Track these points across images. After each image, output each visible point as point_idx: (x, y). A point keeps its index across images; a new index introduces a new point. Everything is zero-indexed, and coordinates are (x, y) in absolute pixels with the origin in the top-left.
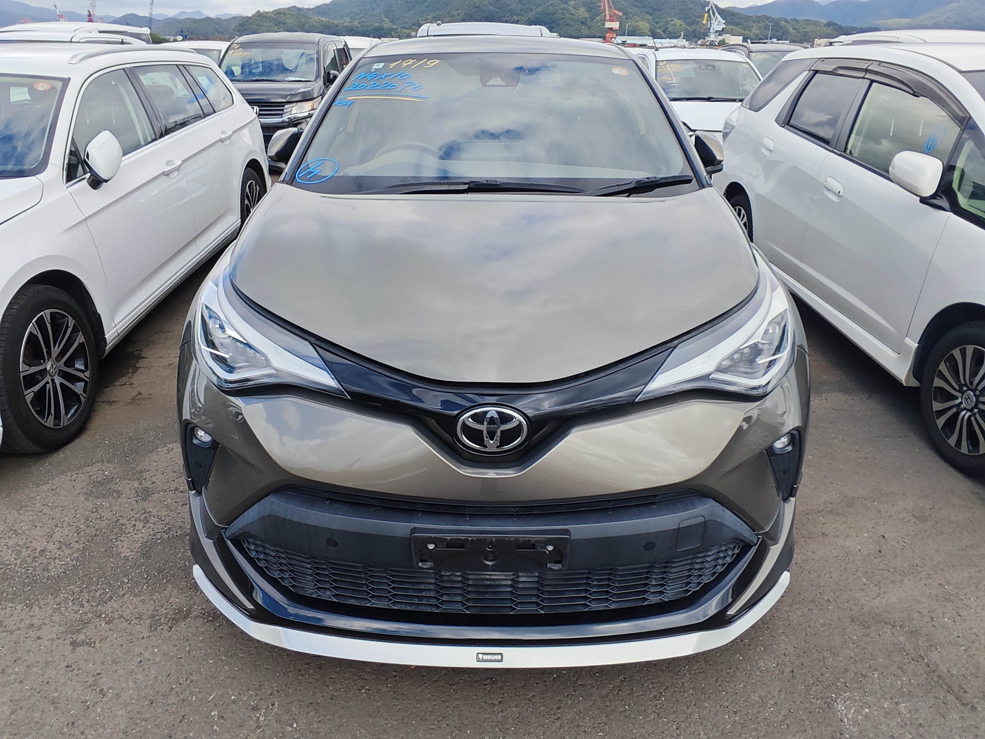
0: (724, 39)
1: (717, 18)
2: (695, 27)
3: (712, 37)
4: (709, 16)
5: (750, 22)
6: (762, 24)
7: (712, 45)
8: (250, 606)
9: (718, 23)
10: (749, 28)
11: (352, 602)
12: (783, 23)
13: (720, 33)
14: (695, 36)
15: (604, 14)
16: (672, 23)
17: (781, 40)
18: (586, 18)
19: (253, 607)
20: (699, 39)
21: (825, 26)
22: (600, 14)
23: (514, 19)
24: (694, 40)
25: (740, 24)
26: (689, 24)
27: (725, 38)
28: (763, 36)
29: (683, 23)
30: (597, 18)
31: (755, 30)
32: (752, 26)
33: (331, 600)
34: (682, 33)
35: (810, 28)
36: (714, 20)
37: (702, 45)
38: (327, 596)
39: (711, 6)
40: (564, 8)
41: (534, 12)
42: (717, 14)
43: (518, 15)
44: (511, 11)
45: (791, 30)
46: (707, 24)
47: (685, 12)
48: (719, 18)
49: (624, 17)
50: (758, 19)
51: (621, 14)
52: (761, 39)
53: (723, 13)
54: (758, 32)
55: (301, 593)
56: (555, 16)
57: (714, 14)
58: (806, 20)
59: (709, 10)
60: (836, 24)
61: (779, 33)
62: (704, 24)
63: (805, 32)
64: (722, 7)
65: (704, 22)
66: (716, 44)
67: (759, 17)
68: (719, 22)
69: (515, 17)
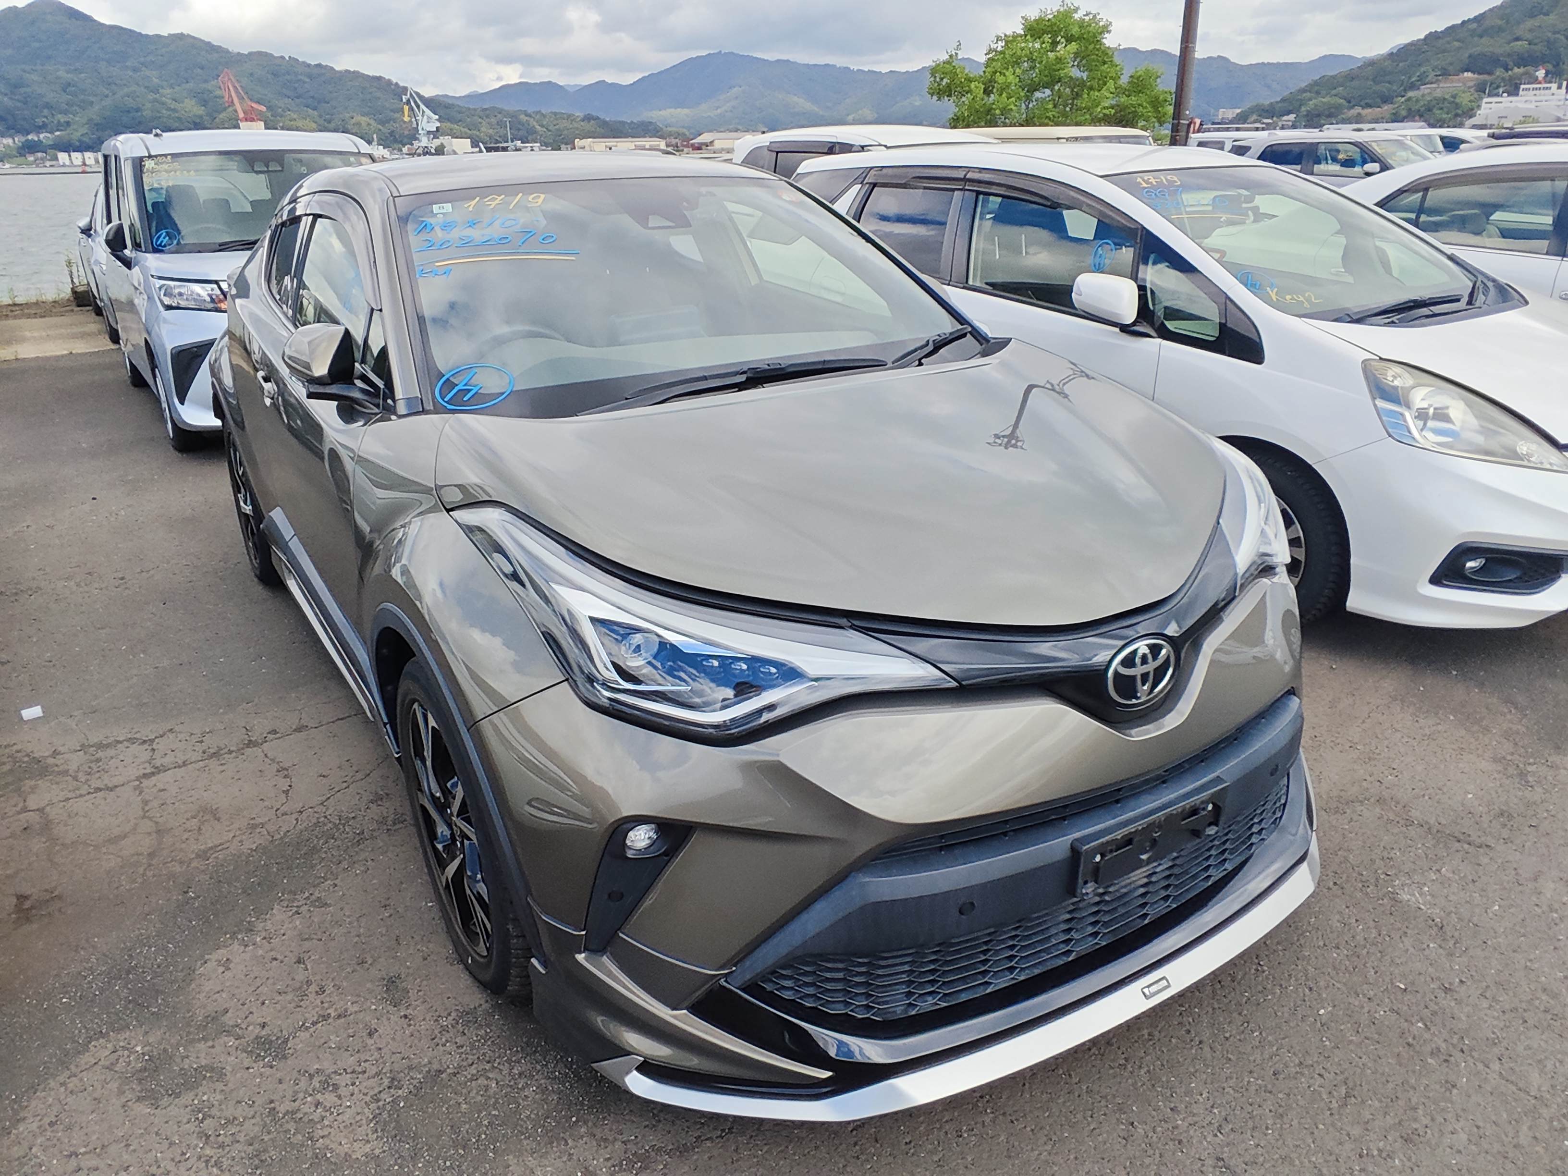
0: (442, 144)
1: (423, 112)
2: (391, 126)
3: (424, 142)
4: (411, 109)
5: (476, 118)
6: (493, 120)
7: (427, 153)
8: (826, 1074)
9: (428, 121)
10: (476, 127)
11: (964, 997)
12: (523, 118)
13: (436, 134)
14: (395, 141)
15: (231, 109)
16: (354, 121)
17: (528, 142)
18: (201, 117)
19: (830, 1074)
20: (404, 145)
21: (583, 120)
22: (225, 109)
23: (59, 121)
24: (396, 146)
25: (460, 121)
26: (383, 123)
27: (443, 141)
28: (500, 137)
29: (372, 122)
30: (221, 116)
31: (485, 130)
32: (480, 123)
33: (938, 1007)
34: (375, 136)
35: (563, 124)
36: (420, 115)
37: (412, 154)
38: (928, 1004)
39: (411, 94)
40: (155, 100)
41: (96, 108)
42: (422, 106)
43: (65, 112)
44: (48, 106)
45: (538, 127)
46: (411, 121)
47: (369, 104)
48: (428, 112)
49: (269, 114)
50: (486, 113)
51: (264, 109)
52: (497, 142)
53: (432, 104)
54: (491, 131)
55: (890, 1017)
56: (139, 114)
57: (418, 107)
58: (555, 114)
59: (408, 101)
60: (598, 118)
61: (522, 133)
62: (405, 122)
63: (558, 130)
64: (426, 96)
65: (406, 119)
66: (433, 151)
67: (486, 109)
68: (429, 117)
69: (60, 116)
